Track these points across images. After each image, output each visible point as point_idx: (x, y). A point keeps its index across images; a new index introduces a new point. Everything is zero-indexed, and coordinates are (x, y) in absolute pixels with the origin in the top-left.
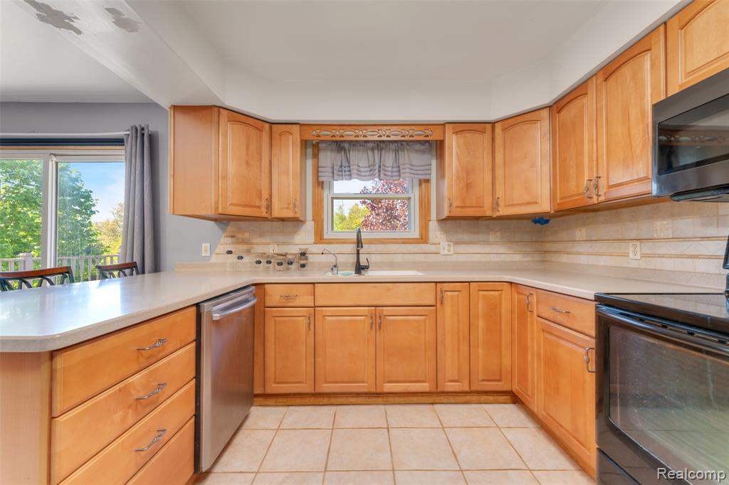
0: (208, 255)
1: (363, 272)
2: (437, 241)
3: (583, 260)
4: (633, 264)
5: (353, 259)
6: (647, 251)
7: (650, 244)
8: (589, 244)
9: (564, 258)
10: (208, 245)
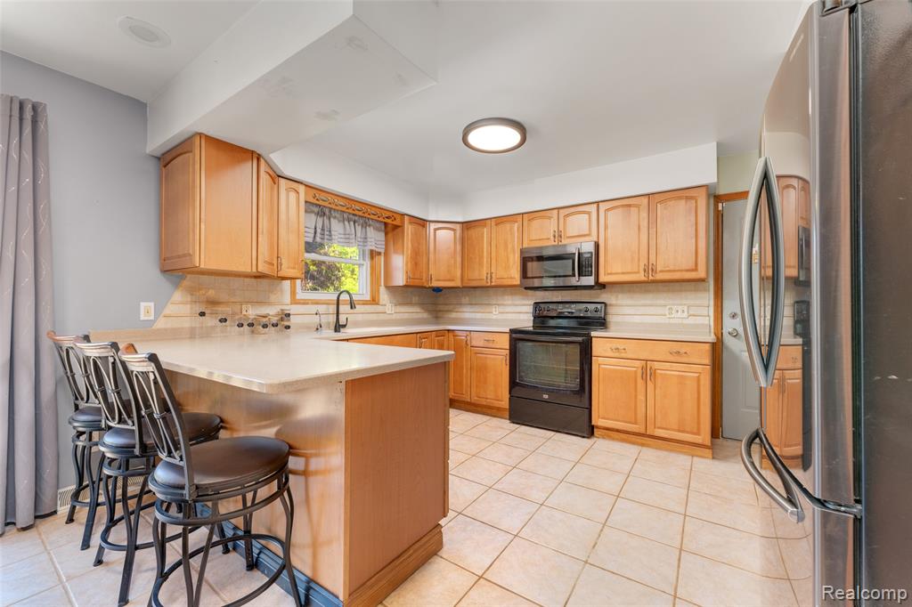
0: (152, 318)
1: (342, 330)
2: (384, 303)
3: (467, 315)
4: (494, 317)
5: (332, 319)
6: (501, 310)
7: (502, 307)
8: (469, 306)
9: (454, 315)
10: (152, 304)
